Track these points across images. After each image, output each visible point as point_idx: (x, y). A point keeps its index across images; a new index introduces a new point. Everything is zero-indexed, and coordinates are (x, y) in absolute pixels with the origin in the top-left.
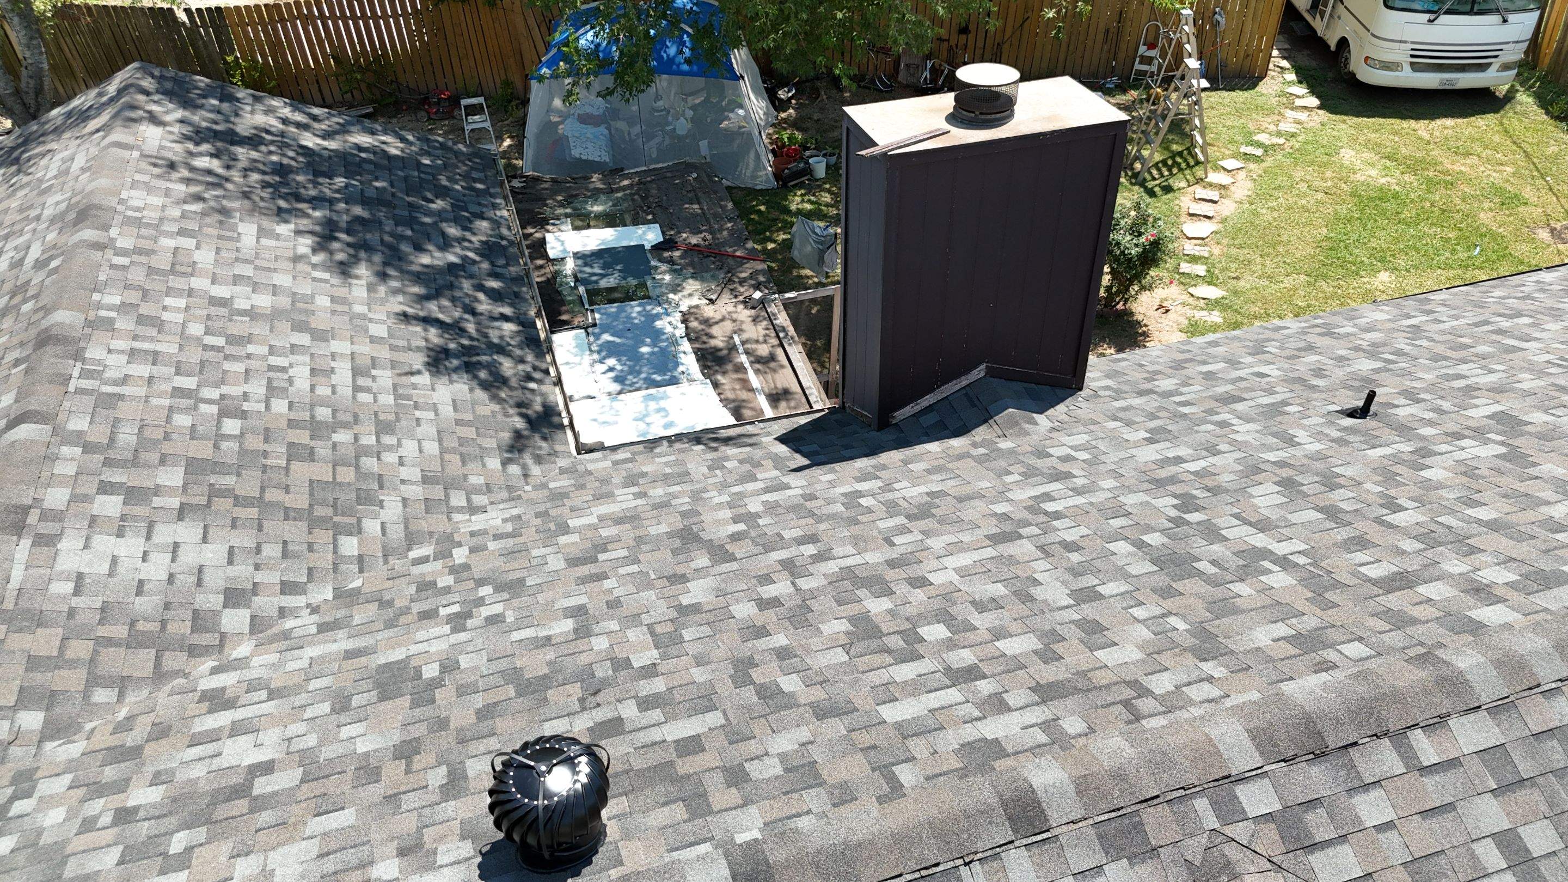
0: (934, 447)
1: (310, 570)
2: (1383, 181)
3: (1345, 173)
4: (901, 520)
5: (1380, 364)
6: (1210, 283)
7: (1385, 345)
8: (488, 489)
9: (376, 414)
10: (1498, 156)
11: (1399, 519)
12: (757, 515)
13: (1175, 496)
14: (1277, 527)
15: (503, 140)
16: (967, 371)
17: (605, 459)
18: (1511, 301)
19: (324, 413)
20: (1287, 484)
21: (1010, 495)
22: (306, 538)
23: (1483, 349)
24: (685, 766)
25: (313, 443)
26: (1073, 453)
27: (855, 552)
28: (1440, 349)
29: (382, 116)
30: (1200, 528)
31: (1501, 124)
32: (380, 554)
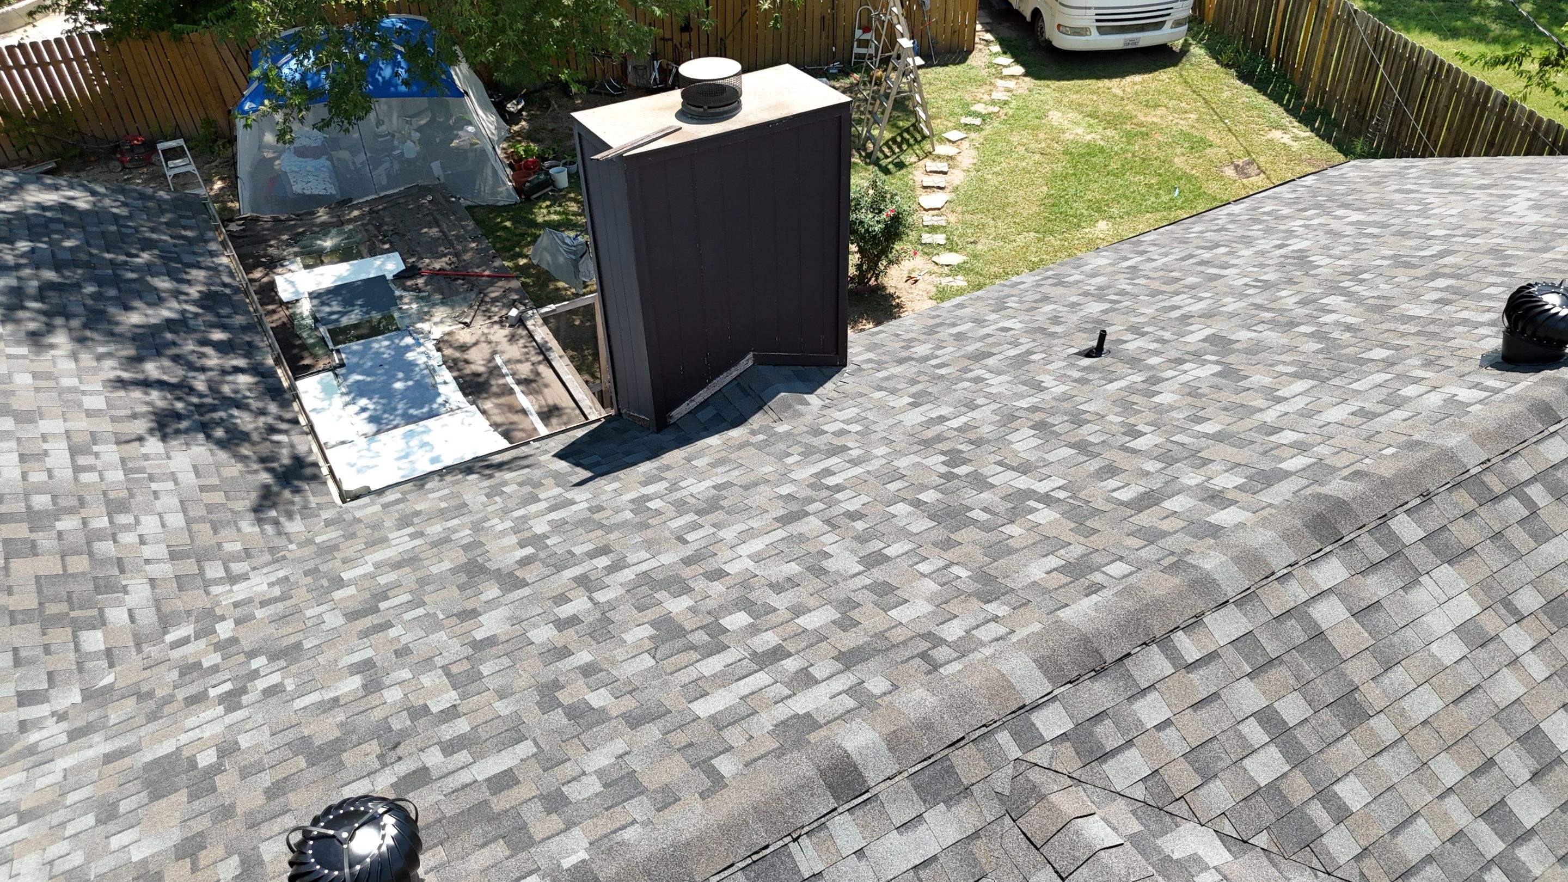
0: (714, 441)
1: (50, 675)
2: (1089, 137)
3: (1056, 135)
4: (691, 517)
5: (1106, 306)
6: (951, 250)
7: (1109, 287)
8: (247, 554)
9: (105, 493)
10: (1183, 105)
11: (1140, 443)
12: (545, 536)
13: (943, 453)
14: (1037, 467)
15: (213, 183)
16: (735, 362)
17: (373, 503)
18: (1208, 234)
19: (41, 501)
20: (1041, 427)
21: (793, 476)
22: (39, 640)
23: (1191, 280)
24: (500, 803)
25: (33, 536)
26: (846, 427)
27: (648, 556)
28: (1156, 285)
29: (68, 170)
30: (969, 479)
31: (1181, 76)
32: (132, 644)
